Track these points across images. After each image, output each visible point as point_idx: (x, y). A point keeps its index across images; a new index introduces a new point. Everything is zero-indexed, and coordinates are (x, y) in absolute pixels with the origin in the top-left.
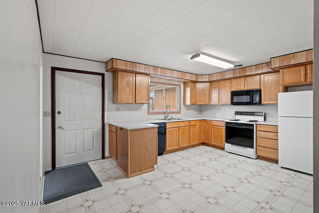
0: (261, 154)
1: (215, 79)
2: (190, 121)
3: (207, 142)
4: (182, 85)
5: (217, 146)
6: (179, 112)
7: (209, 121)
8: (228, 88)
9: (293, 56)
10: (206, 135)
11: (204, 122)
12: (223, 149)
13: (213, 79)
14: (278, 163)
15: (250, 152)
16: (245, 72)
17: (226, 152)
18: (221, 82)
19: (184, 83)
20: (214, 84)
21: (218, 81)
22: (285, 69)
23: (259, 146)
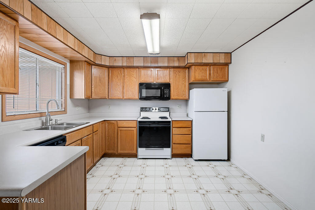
0: (176, 152)
1: (120, 64)
2: (93, 125)
3: (110, 152)
4: (68, 65)
5: (126, 154)
6: (65, 112)
7: (113, 122)
8: (135, 78)
9: (205, 55)
10: (108, 142)
11: (105, 125)
12: (135, 156)
13: (116, 64)
14: (191, 157)
15: (167, 152)
16: (157, 62)
17: (139, 159)
18: (126, 70)
19: (72, 62)
20: (116, 72)
21: (123, 67)
22: (196, 66)
23: (174, 144)
